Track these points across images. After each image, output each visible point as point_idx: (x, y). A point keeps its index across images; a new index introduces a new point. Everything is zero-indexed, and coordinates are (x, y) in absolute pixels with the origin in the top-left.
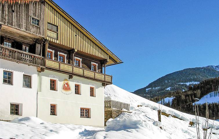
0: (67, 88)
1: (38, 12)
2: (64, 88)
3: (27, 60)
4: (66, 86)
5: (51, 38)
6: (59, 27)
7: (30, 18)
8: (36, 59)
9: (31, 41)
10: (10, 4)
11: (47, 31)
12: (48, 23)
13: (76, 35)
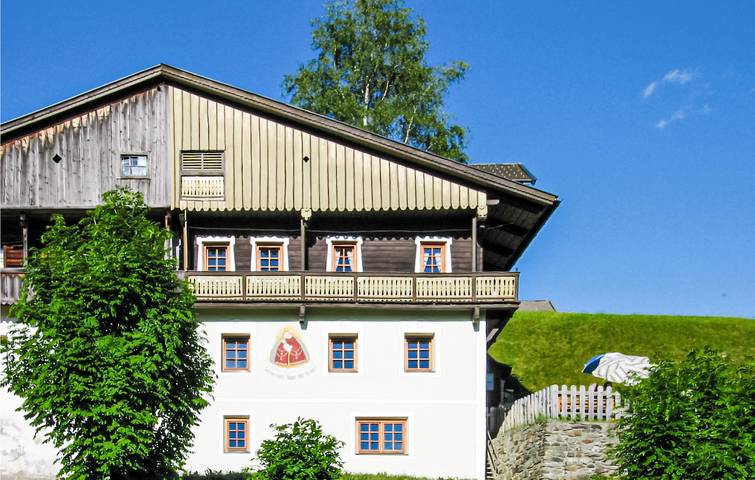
0: (290, 355)
2: (277, 359)
4: (289, 351)
6: (228, 154)
10: (47, 138)
11: (178, 179)
12: (182, 151)
13: (306, 159)
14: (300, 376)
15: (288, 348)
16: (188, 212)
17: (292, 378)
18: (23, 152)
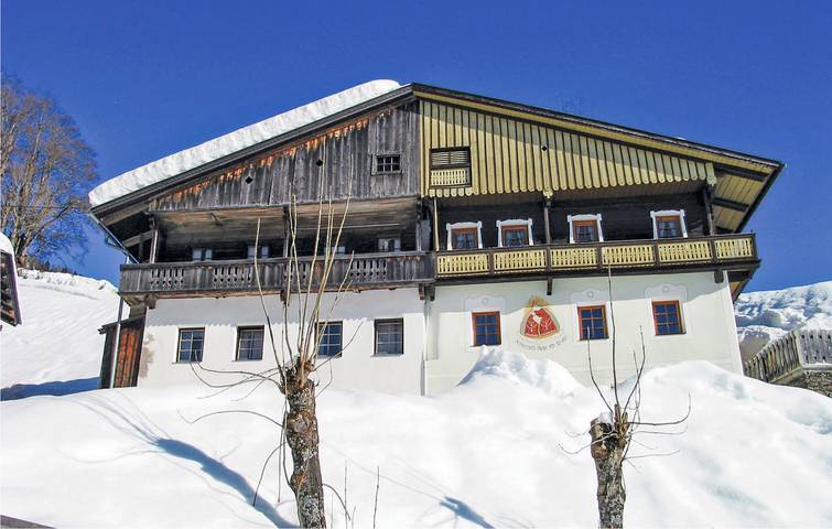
0: (541, 326)
1: (397, 136)
2: (527, 331)
3: (371, 274)
4: (539, 322)
5: (450, 187)
6: (473, 149)
7: (369, 161)
8: (402, 264)
9: (404, 219)
10: (311, 148)
11: (428, 173)
12: (432, 151)
13: (544, 149)
14: (551, 346)
15: (538, 319)
16: (438, 199)
17: (545, 348)
18: (290, 160)
